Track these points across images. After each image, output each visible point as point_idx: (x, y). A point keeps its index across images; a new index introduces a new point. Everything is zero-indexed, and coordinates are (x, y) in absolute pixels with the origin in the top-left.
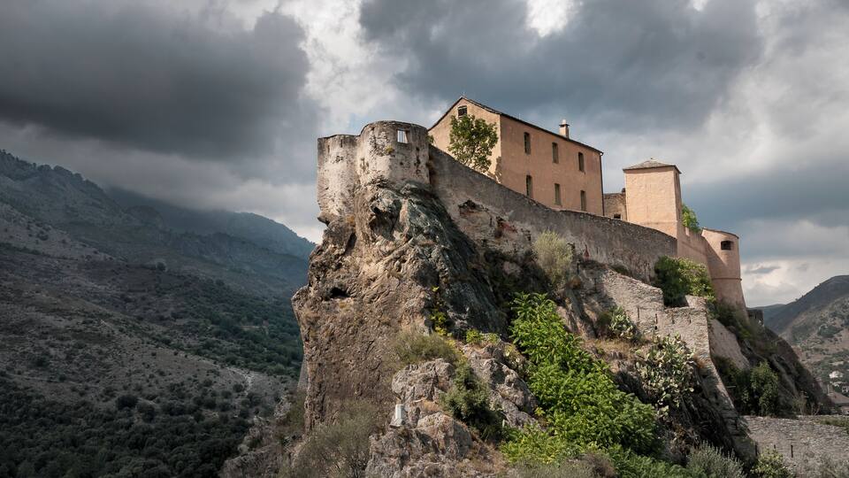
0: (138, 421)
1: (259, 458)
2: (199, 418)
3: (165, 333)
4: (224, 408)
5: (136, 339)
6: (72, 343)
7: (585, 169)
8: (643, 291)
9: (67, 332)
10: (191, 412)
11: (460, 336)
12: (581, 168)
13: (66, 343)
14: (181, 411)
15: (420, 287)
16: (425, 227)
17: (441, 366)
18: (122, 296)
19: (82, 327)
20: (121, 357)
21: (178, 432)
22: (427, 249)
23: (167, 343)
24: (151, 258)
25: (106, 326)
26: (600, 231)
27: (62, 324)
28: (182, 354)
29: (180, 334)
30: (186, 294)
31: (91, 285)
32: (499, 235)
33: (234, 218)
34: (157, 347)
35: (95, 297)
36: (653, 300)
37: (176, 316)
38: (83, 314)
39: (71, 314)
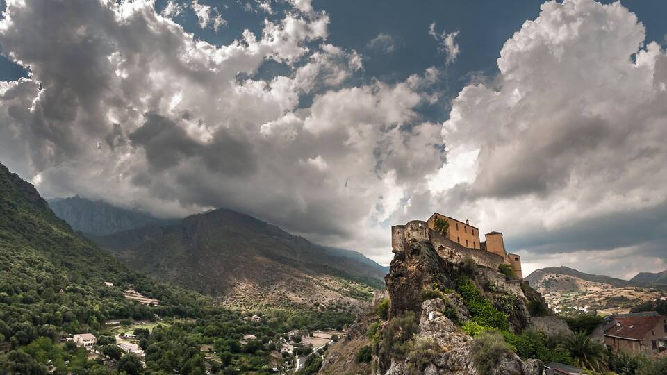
0: (319, 310)
1: (360, 325)
2: (337, 311)
4: (344, 309)
5: (319, 286)
7: (474, 235)
10: (335, 309)
11: (443, 290)
14: (332, 308)
15: (429, 274)
17: (439, 300)
20: (315, 291)
21: (330, 315)
23: (328, 288)
27: (300, 280)
28: (332, 292)
32: (451, 257)
33: (346, 251)
34: (325, 289)
36: (502, 278)
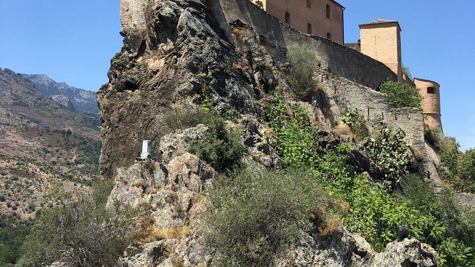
3: (70, 172)
5: (50, 175)
6: (9, 176)
7: (331, 17)
8: (372, 95)
9: (6, 169)
12: (328, 16)
13: (5, 176)
15: (191, 73)
16: (198, 30)
18: (44, 149)
19: (16, 167)
20: (40, 186)
22: (199, 47)
24: (64, 127)
25: (32, 167)
26: (340, 55)
27: (3, 164)
28: (79, 185)
29: (79, 173)
30: (85, 149)
31: (24, 142)
34: (64, 180)
35: (27, 149)
36: (380, 102)
37: (77, 163)
38: (17, 159)
39: (10, 159)
